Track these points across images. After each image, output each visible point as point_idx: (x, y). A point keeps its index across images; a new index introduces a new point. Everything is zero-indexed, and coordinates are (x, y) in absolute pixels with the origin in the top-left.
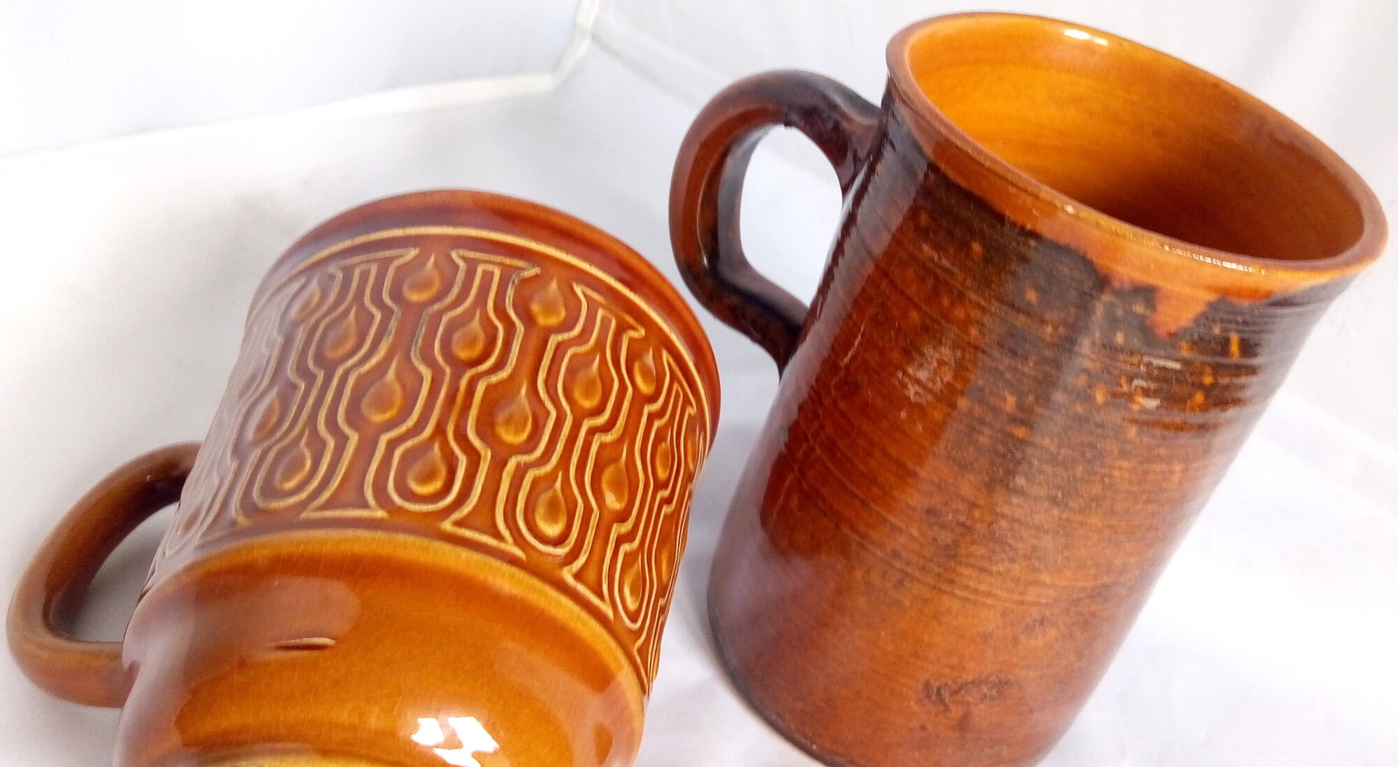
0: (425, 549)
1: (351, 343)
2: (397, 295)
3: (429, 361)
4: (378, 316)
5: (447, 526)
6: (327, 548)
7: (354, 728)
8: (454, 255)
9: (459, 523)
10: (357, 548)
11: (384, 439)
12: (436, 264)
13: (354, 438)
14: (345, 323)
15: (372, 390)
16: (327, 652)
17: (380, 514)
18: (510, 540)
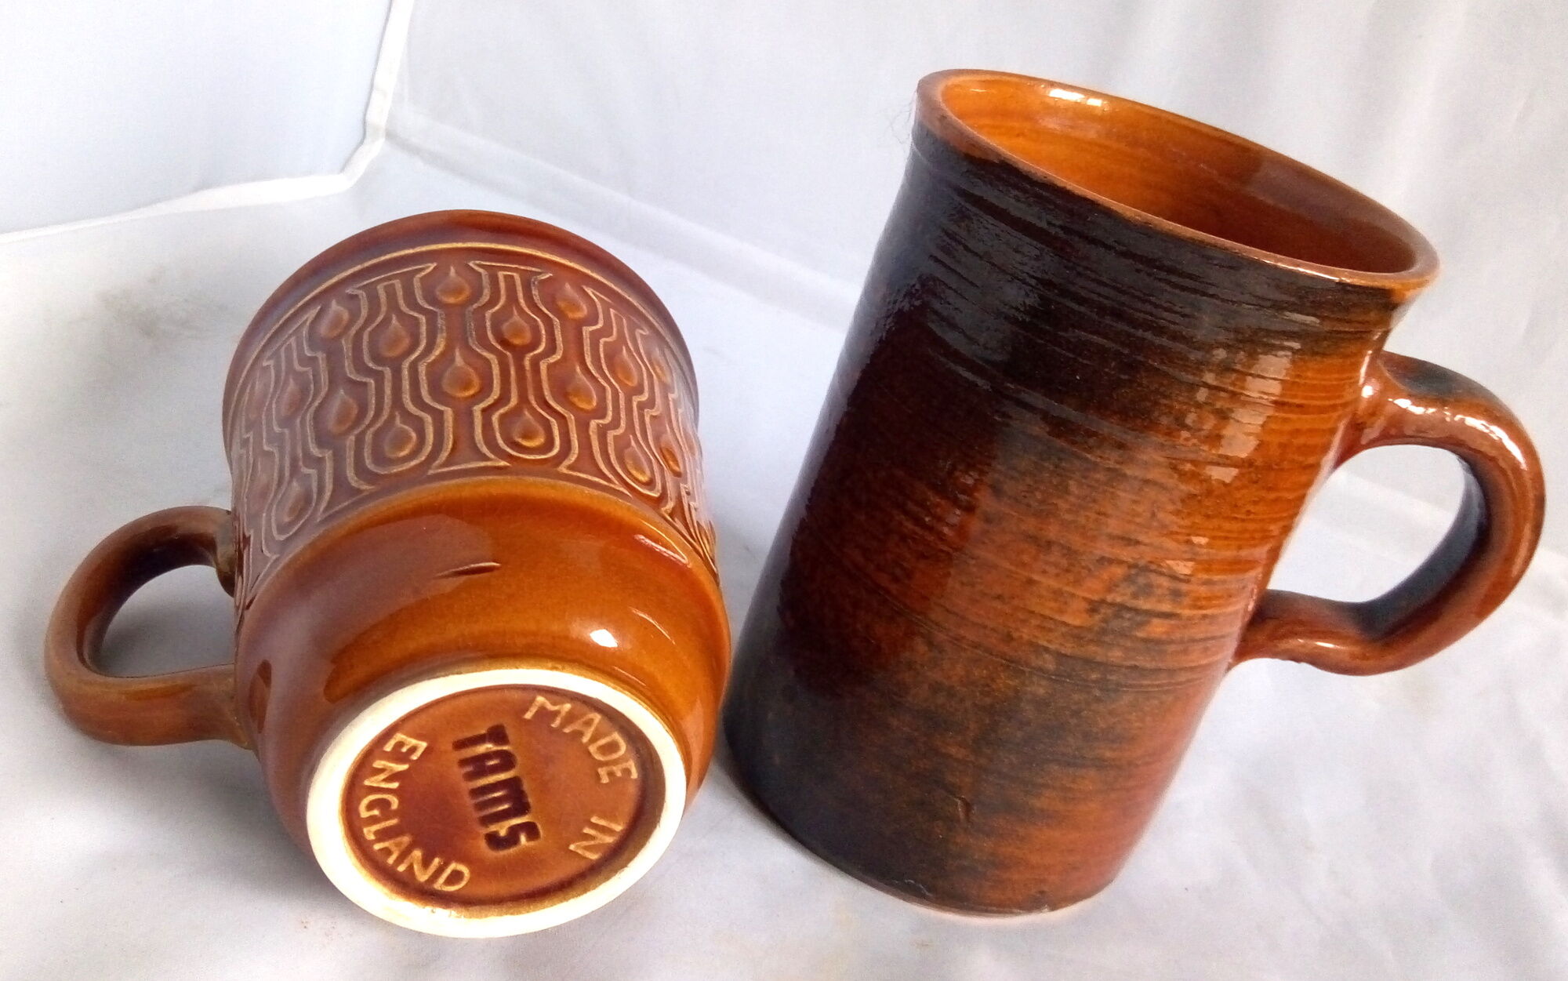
0: (553, 487)
1: (406, 342)
2: (434, 301)
3: (491, 349)
4: (423, 319)
5: (563, 469)
6: (466, 493)
7: (535, 634)
8: (471, 264)
9: (570, 468)
10: (495, 491)
11: (477, 409)
12: (457, 272)
13: (449, 413)
14: (391, 328)
15: (447, 374)
16: (496, 573)
17: (503, 463)
18: (617, 482)
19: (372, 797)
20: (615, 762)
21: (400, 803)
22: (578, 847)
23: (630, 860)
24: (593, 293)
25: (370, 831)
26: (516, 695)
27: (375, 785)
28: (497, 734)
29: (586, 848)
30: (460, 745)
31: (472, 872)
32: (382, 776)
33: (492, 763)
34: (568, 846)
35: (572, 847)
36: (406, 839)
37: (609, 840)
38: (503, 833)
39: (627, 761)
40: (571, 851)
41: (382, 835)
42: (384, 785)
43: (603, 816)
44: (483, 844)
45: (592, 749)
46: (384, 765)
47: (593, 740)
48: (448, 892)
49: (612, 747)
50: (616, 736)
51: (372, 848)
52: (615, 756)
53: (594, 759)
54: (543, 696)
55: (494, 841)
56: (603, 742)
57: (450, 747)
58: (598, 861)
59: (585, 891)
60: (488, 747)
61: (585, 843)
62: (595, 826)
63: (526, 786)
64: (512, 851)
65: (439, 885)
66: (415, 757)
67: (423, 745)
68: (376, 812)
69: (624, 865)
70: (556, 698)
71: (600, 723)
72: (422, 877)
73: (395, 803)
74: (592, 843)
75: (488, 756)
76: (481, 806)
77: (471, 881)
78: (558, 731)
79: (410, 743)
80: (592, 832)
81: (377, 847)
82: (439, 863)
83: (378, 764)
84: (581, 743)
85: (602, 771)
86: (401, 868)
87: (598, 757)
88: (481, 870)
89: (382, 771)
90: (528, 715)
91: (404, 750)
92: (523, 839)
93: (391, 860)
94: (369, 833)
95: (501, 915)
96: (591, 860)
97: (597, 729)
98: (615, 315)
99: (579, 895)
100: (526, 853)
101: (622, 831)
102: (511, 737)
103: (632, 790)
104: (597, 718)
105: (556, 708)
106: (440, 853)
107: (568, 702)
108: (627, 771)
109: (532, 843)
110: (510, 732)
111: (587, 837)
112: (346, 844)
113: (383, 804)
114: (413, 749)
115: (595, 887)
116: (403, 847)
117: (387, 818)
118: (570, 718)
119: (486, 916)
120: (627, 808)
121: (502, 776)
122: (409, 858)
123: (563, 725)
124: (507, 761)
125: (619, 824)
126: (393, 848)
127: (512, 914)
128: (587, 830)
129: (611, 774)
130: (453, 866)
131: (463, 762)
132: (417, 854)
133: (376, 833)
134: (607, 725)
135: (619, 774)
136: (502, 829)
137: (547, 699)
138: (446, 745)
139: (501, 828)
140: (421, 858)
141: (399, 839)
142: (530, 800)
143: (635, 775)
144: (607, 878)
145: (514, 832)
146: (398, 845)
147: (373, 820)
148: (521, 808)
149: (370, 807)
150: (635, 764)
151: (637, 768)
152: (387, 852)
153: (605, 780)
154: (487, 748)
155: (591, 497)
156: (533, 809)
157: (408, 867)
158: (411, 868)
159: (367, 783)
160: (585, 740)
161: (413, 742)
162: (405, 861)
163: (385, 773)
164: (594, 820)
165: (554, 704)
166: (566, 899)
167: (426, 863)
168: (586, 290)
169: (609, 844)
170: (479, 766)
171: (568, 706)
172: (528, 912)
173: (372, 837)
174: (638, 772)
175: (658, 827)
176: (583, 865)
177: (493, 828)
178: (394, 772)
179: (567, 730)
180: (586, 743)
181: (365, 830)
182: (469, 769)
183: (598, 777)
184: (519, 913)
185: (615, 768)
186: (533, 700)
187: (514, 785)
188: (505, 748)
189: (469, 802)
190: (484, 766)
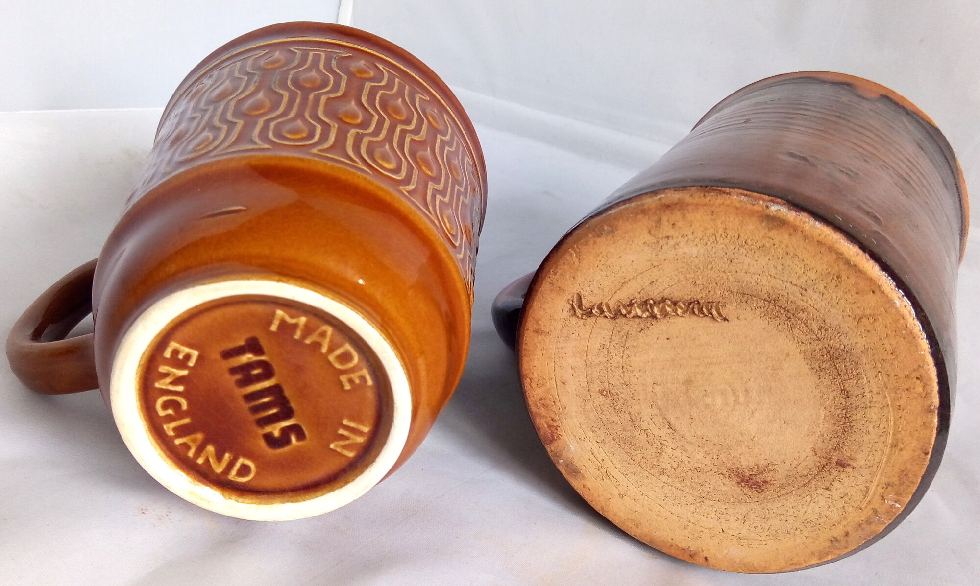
1: (230, 91)
2: (257, 69)
3: (286, 89)
4: (246, 78)
5: (315, 151)
8: (292, 49)
9: (322, 150)
11: (261, 119)
12: (280, 53)
13: (241, 123)
15: (248, 103)
16: (241, 214)
17: (266, 146)
18: (360, 163)
19: (165, 398)
20: (353, 370)
21: (189, 404)
22: (336, 446)
23: (377, 455)
24: (383, 68)
25: (168, 428)
26: (259, 309)
27: (164, 387)
28: (254, 346)
29: (344, 447)
30: (228, 354)
31: (257, 467)
32: (168, 380)
33: (256, 372)
34: (329, 446)
35: (332, 446)
36: (199, 436)
37: (360, 440)
38: (277, 433)
39: (361, 369)
40: (332, 450)
41: (181, 431)
42: (171, 388)
43: (352, 419)
44: (262, 443)
45: (331, 358)
46: (167, 370)
47: (331, 350)
48: (241, 483)
49: (345, 357)
50: (348, 347)
51: (173, 442)
52: (350, 365)
53: (334, 367)
54: (283, 310)
55: (269, 439)
56: (338, 352)
57: (218, 357)
58: (354, 458)
59: (347, 483)
60: (247, 358)
61: (342, 443)
62: (347, 428)
63: (287, 393)
64: (286, 449)
65: (233, 475)
66: (191, 364)
67: (195, 353)
68: (170, 411)
69: (373, 461)
70: (293, 312)
71: (332, 335)
72: (219, 469)
73: (185, 405)
74: (347, 442)
75: (250, 366)
76: (256, 410)
77: (258, 473)
78: (299, 342)
79: (183, 351)
80: (345, 433)
81: (178, 442)
82: (230, 457)
83: (163, 369)
84: (322, 354)
85: (344, 379)
86: (200, 461)
87: (338, 366)
88: (264, 465)
89: (166, 375)
90: (274, 328)
91: (181, 357)
92: (293, 439)
93: (191, 454)
94: (169, 429)
95: (283, 503)
96: (349, 458)
97: (331, 341)
98: (399, 83)
99: (342, 487)
100: (298, 451)
101: (368, 432)
102: (265, 349)
103: (370, 395)
104: (329, 330)
105: (293, 321)
106: (230, 450)
107: (303, 316)
108: (363, 378)
109: (301, 443)
110: (264, 343)
111: (343, 437)
112: (151, 437)
113: (175, 405)
114: (188, 357)
115: (353, 480)
116: (199, 442)
117: (181, 418)
118: (308, 330)
119: (272, 504)
120: (370, 411)
121: (267, 384)
122: (205, 452)
123: (305, 336)
124: (268, 372)
125: (366, 426)
126: (191, 444)
127: (292, 502)
128: (341, 431)
129: (351, 381)
130: (241, 461)
131: (233, 371)
132: (210, 449)
133: (175, 429)
134: (339, 338)
135: (357, 381)
136: (275, 430)
137: (285, 312)
138: (215, 355)
139: (274, 428)
140: (214, 453)
141: (193, 436)
142: (293, 405)
143: (370, 382)
144: (362, 472)
145: (286, 431)
146: (194, 441)
147: (169, 419)
148: (287, 413)
149: (165, 406)
150: (369, 373)
151: (370, 375)
152: (186, 446)
153: (348, 387)
154: (249, 358)
155: (333, 168)
156: (296, 413)
157: (205, 460)
158: (207, 460)
159: (157, 385)
160: (324, 350)
161: (186, 350)
162: (202, 455)
163: (170, 377)
164: (345, 422)
165: (292, 317)
166: (332, 490)
167: (219, 458)
168: (377, 65)
169: (361, 443)
170: (245, 375)
171: (303, 320)
172: (304, 501)
173: (171, 433)
174: (372, 379)
175: (393, 425)
176: (343, 463)
177: (268, 429)
178: (177, 377)
179: (308, 341)
180: (326, 353)
181: (165, 427)
182: (238, 377)
183: (341, 385)
184: (298, 501)
185: (352, 376)
186: (273, 314)
187: (276, 390)
188: (263, 358)
189: (245, 406)
190: (250, 374)
